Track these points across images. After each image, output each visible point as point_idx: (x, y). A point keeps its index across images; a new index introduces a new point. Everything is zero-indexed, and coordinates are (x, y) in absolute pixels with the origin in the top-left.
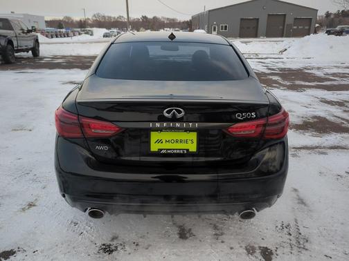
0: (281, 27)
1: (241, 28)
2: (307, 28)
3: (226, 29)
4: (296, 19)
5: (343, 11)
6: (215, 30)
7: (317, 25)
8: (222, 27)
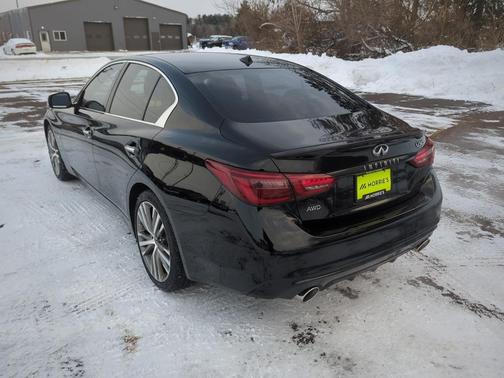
0: (145, 37)
1: (88, 37)
2: (177, 38)
3: (63, 37)
4: (161, 25)
5: (204, 16)
6: (44, 38)
7: (189, 35)
8: (56, 34)
